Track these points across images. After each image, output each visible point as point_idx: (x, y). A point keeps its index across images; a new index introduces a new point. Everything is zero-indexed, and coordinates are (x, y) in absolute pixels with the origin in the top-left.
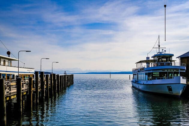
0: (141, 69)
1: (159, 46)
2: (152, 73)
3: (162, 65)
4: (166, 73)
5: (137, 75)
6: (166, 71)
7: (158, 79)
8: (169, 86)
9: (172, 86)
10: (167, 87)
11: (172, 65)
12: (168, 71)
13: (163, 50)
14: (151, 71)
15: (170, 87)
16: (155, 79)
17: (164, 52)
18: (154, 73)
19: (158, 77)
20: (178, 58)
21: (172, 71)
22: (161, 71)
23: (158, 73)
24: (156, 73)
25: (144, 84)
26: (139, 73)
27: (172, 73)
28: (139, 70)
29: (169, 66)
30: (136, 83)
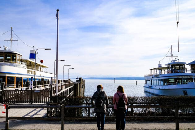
0: (155, 76)
1: (172, 55)
2: (168, 79)
3: (177, 72)
4: (181, 79)
5: (151, 81)
6: (181, 77)
7: (173, 84)
8: (184, 91)
9: (187, 90)
10: (183, 91)
11: (185, 72)
12: (182, 77)
13: (176, 59)
14: (167, 78)
15: (186, 92)
16: (171, 84)
17: (178, 61)
18: (169, 79)
19: (173, 82)
20: (188, 65)
21: (186, 77)
22: (176, 77)
23: (173, 79)
24: (172, 80)
25: (159, 89)
26: (153, 79)
27: (186, 79)
28: (154, 76)
29: (182, 73)
30: (150, 88)
